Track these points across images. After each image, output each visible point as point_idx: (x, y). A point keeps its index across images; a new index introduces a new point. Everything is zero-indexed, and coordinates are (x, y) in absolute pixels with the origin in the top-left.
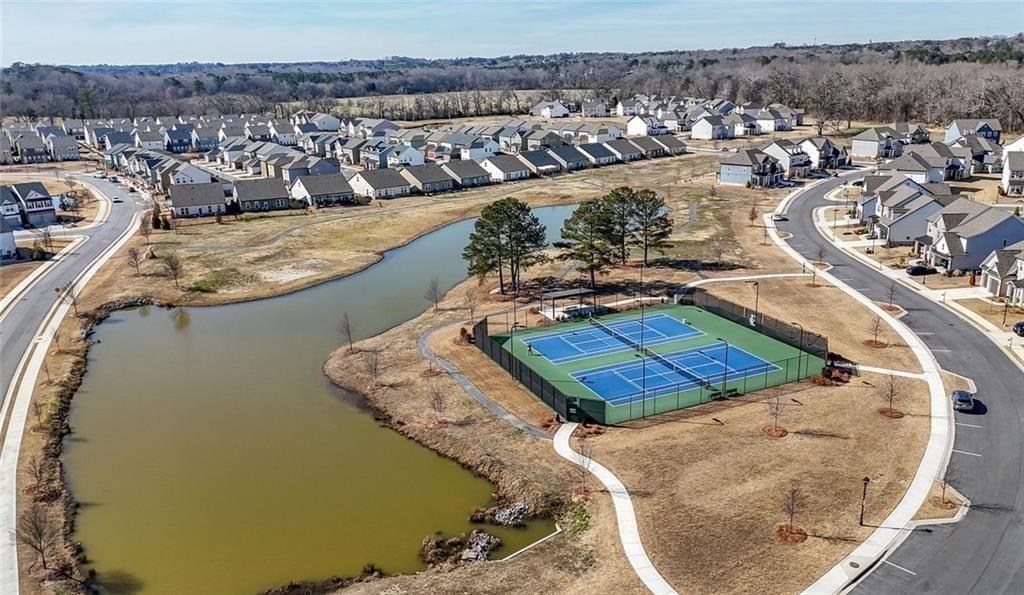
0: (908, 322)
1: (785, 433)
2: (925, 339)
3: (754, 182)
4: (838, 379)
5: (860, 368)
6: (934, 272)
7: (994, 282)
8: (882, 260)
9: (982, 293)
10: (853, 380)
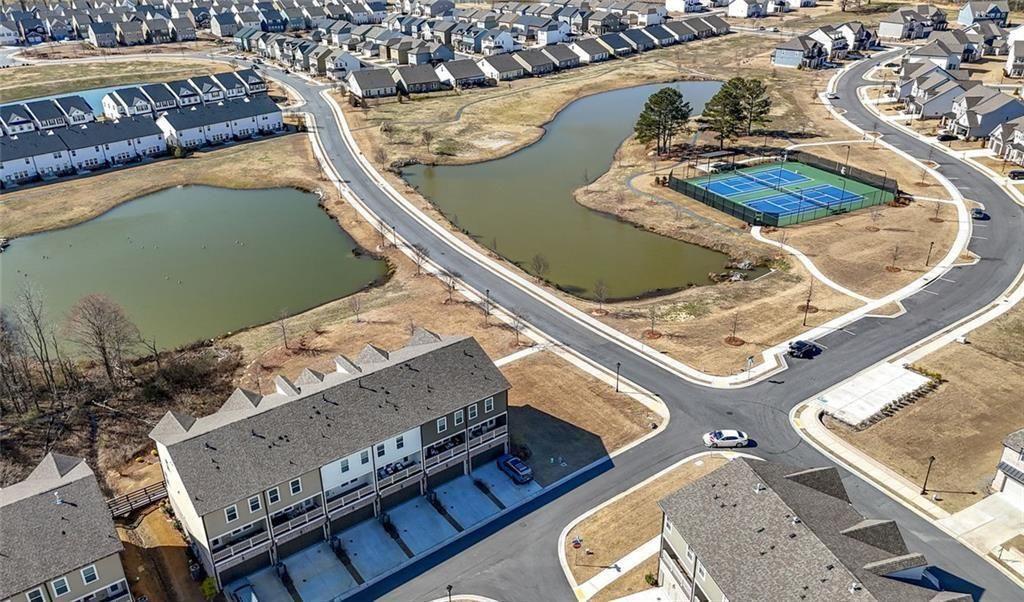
0: (941, 171)
1: (878, 230)
2: (952, 181)
3: (805, 64)
4: (904, 204)
5: (915, 197)
6: (956, 138)
7: (998, 146)
8: (918, 130)
9: (989, 152)
10: (912, 204)
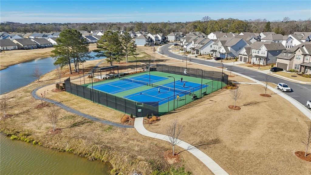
0: (231, 70)
3: (147, 44)
7: (245, 58)
9: (241, 62)
